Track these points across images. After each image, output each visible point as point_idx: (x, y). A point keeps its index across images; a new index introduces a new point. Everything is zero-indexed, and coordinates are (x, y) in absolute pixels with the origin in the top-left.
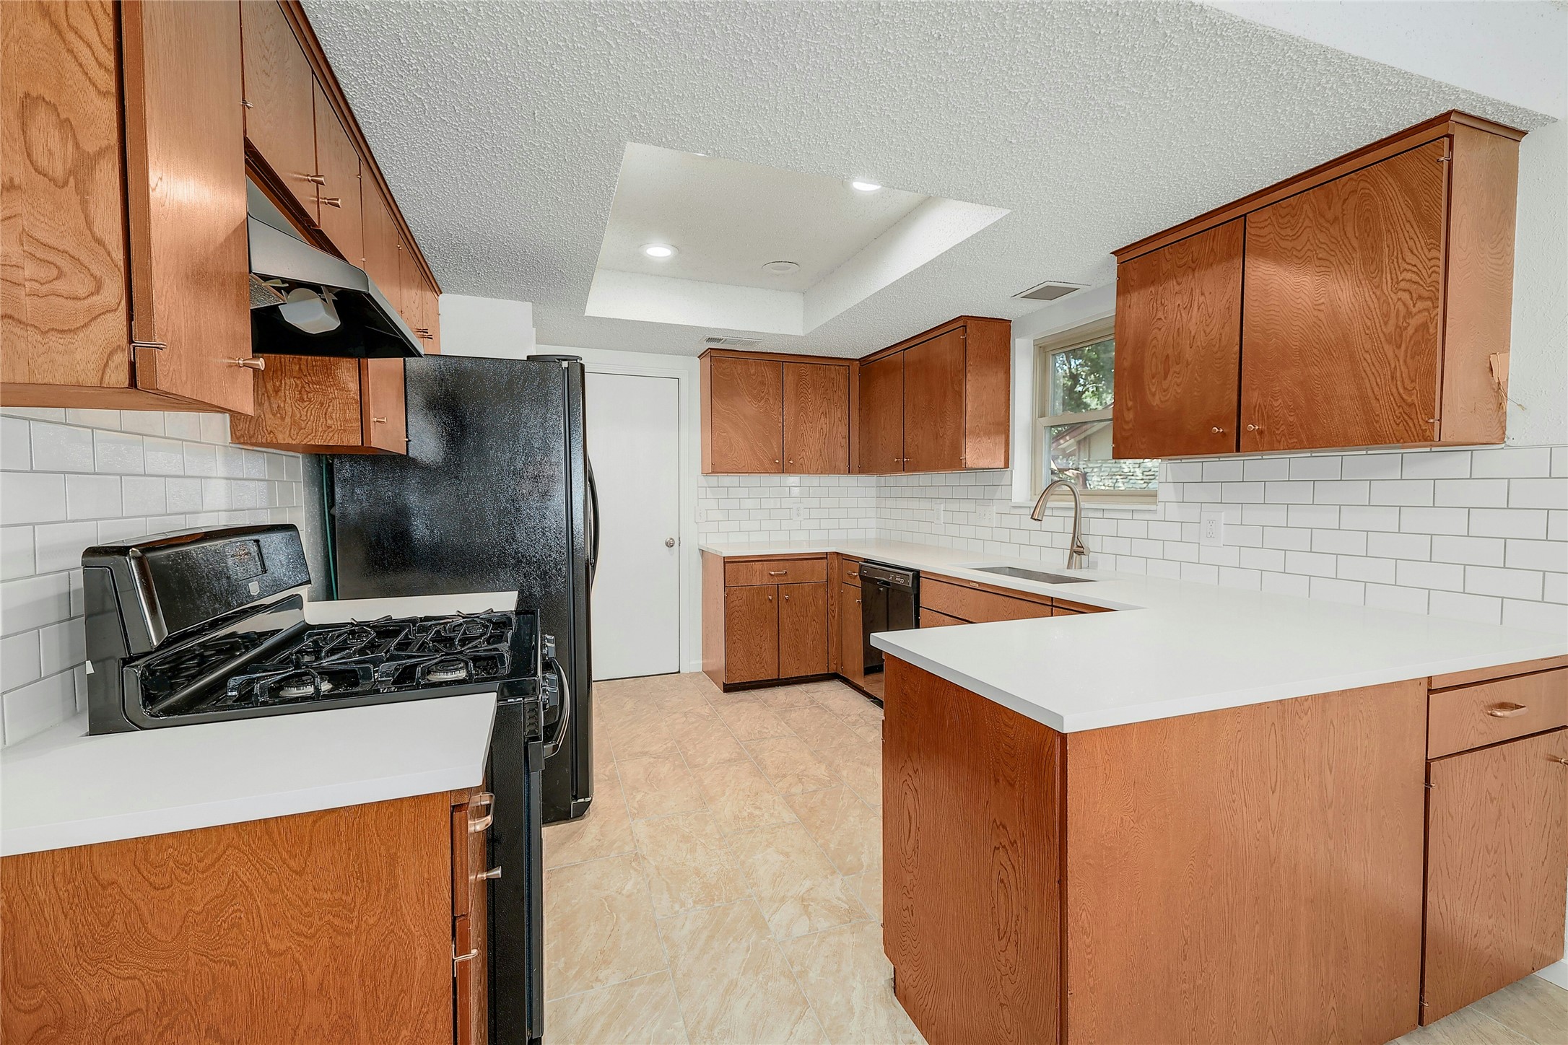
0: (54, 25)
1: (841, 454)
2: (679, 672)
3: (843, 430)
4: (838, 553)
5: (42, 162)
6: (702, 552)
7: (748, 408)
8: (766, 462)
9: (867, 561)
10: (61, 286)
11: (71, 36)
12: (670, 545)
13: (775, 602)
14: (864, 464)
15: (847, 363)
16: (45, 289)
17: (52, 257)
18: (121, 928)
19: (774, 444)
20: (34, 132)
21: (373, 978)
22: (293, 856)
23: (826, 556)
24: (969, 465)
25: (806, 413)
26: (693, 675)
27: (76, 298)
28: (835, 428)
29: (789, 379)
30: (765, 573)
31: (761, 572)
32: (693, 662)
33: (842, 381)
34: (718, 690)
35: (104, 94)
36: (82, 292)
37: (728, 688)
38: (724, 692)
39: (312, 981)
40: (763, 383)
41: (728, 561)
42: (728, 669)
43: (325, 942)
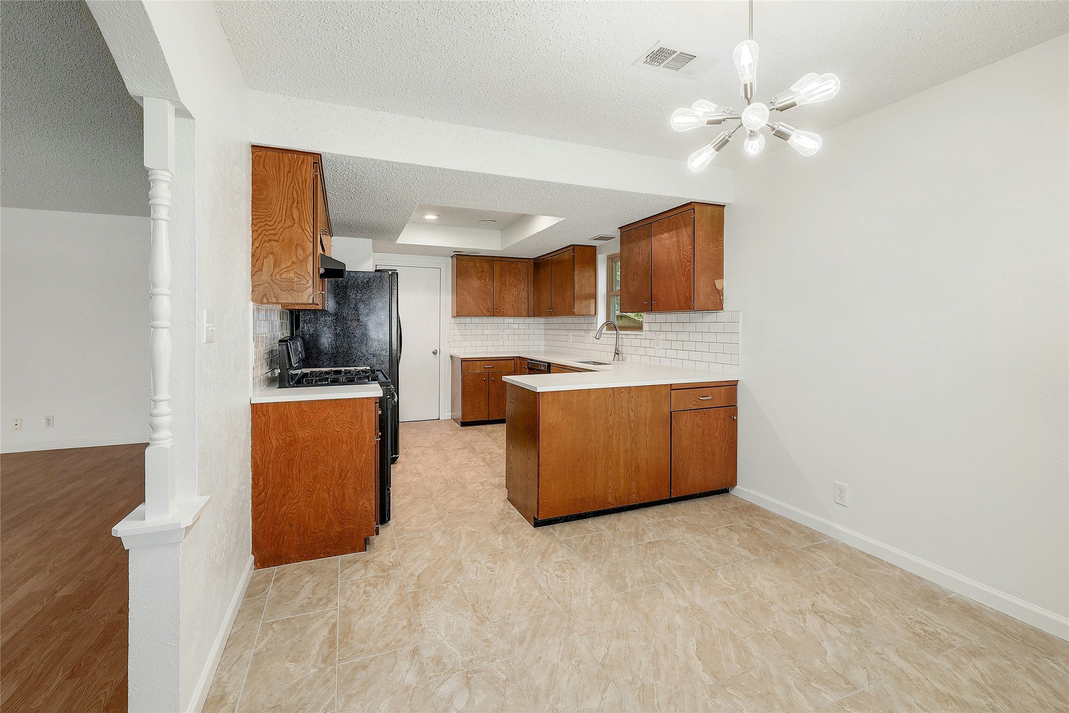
0: (303, 229)
1: (524, 307)
2: (439, 419)
3: (525, 294)
4: (520, 357)
5: (299, 257)
6: (452, 357)
7: (476, 283)
8: (484, 311)
9: (531, 360)
10: (301, 282)
11: (305, 231)
12: (435, 353)
13: (487, 381)
14: (536, 312)
15: (527, 261)
16: (298, 283)
17: (300, 276)
18: (307, 421)
19: (489, 301)
20: (298, 251)
21: (357, 441)
22: (341, 410)
23: (513, 358)
24: (576, 313)
25: (505, 286)
26: (445, 420)
27: (304, 285)
28: (520, 294)
29: (497, 269)
30: (482, 367)
31: (480, 366)
32: (446, 415)
33: (524, 269)
34: (458, 426)
35: (311, 242)
36: (305, 284)
37: (464, 424)
38: (461, 426)
39: (344, 439)
40: (483, 271)
41: (463, 360)
42: (464, 414)
43: (347, 430)
